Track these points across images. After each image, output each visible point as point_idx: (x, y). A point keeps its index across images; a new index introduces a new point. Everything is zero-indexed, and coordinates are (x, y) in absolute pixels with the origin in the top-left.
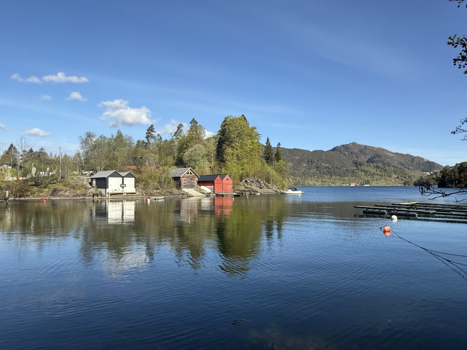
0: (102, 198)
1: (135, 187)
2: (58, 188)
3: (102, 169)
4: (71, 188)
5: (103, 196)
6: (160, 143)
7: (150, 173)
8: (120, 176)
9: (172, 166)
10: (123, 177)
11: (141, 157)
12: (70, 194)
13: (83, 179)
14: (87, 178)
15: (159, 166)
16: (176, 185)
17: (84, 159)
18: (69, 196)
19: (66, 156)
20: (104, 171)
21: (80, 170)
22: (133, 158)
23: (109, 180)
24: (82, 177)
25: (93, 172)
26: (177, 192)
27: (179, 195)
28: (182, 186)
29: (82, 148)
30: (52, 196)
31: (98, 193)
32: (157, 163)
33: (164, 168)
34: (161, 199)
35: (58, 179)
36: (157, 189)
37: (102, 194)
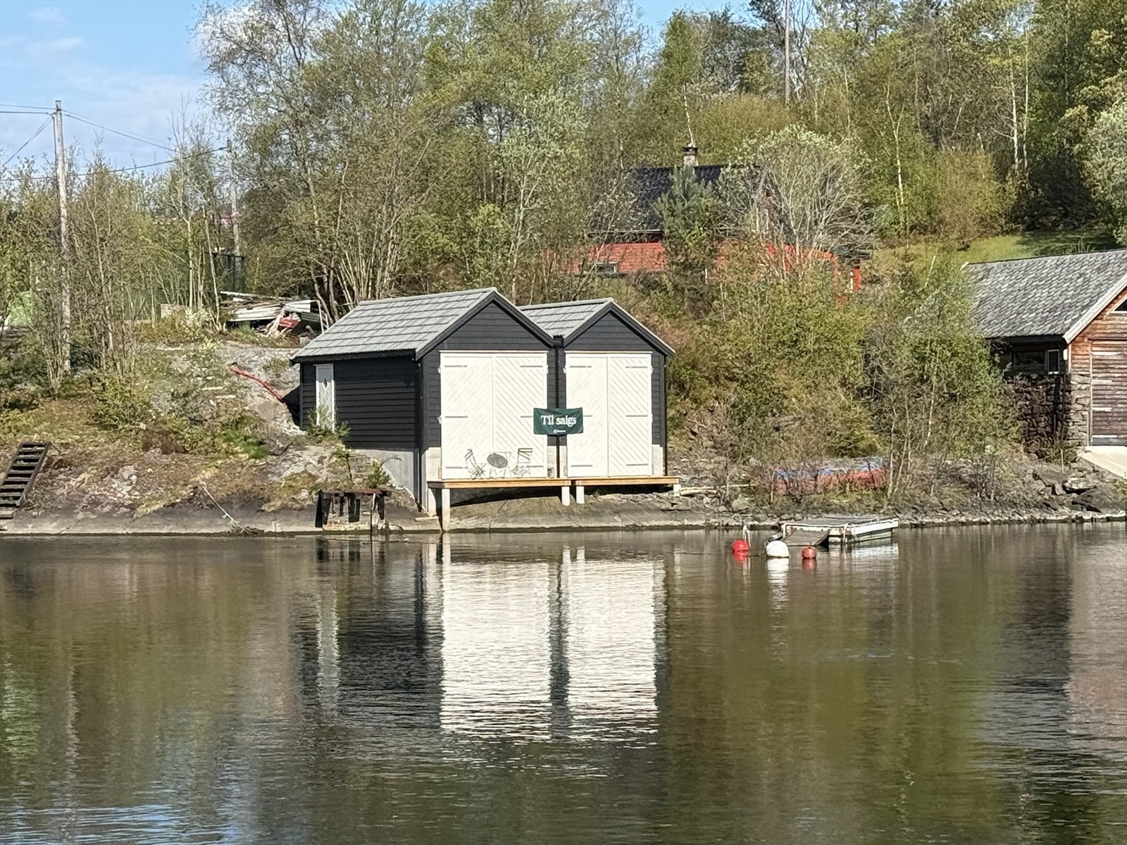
0: (386, 532)
1: (661, 434)
2: (48, 445)
3: (385, 278)
4: (146, 447)
5: (400, 511)
6: (873, 28)
7: (789, 302)
8: (533, 338)
9: (982, 235)
10: (557, 348)
11: (709, 159)
12: (143, 491)
13: (241, 369)
14: (269, 355)
15: (862, 240)
16: (1023, 417)
17: (239, 203)
18: (133, 507)
19: (101, 176)
20: (402, 293)
21: (210, 294)
22: (642, 172)
23: (443, 370)
24: (230, 352)
25: (314, 307)
26: (1036, 476)
27: (1046, 505)
28: (1079, 424)
29: (223, 108)
30: (9, 512)
31: (358, 484)
32: (846, 212)
33: (906, 258)
34: (872, 540)
35: (50, 370)
36: (850, 450)
37: (384, 493)
